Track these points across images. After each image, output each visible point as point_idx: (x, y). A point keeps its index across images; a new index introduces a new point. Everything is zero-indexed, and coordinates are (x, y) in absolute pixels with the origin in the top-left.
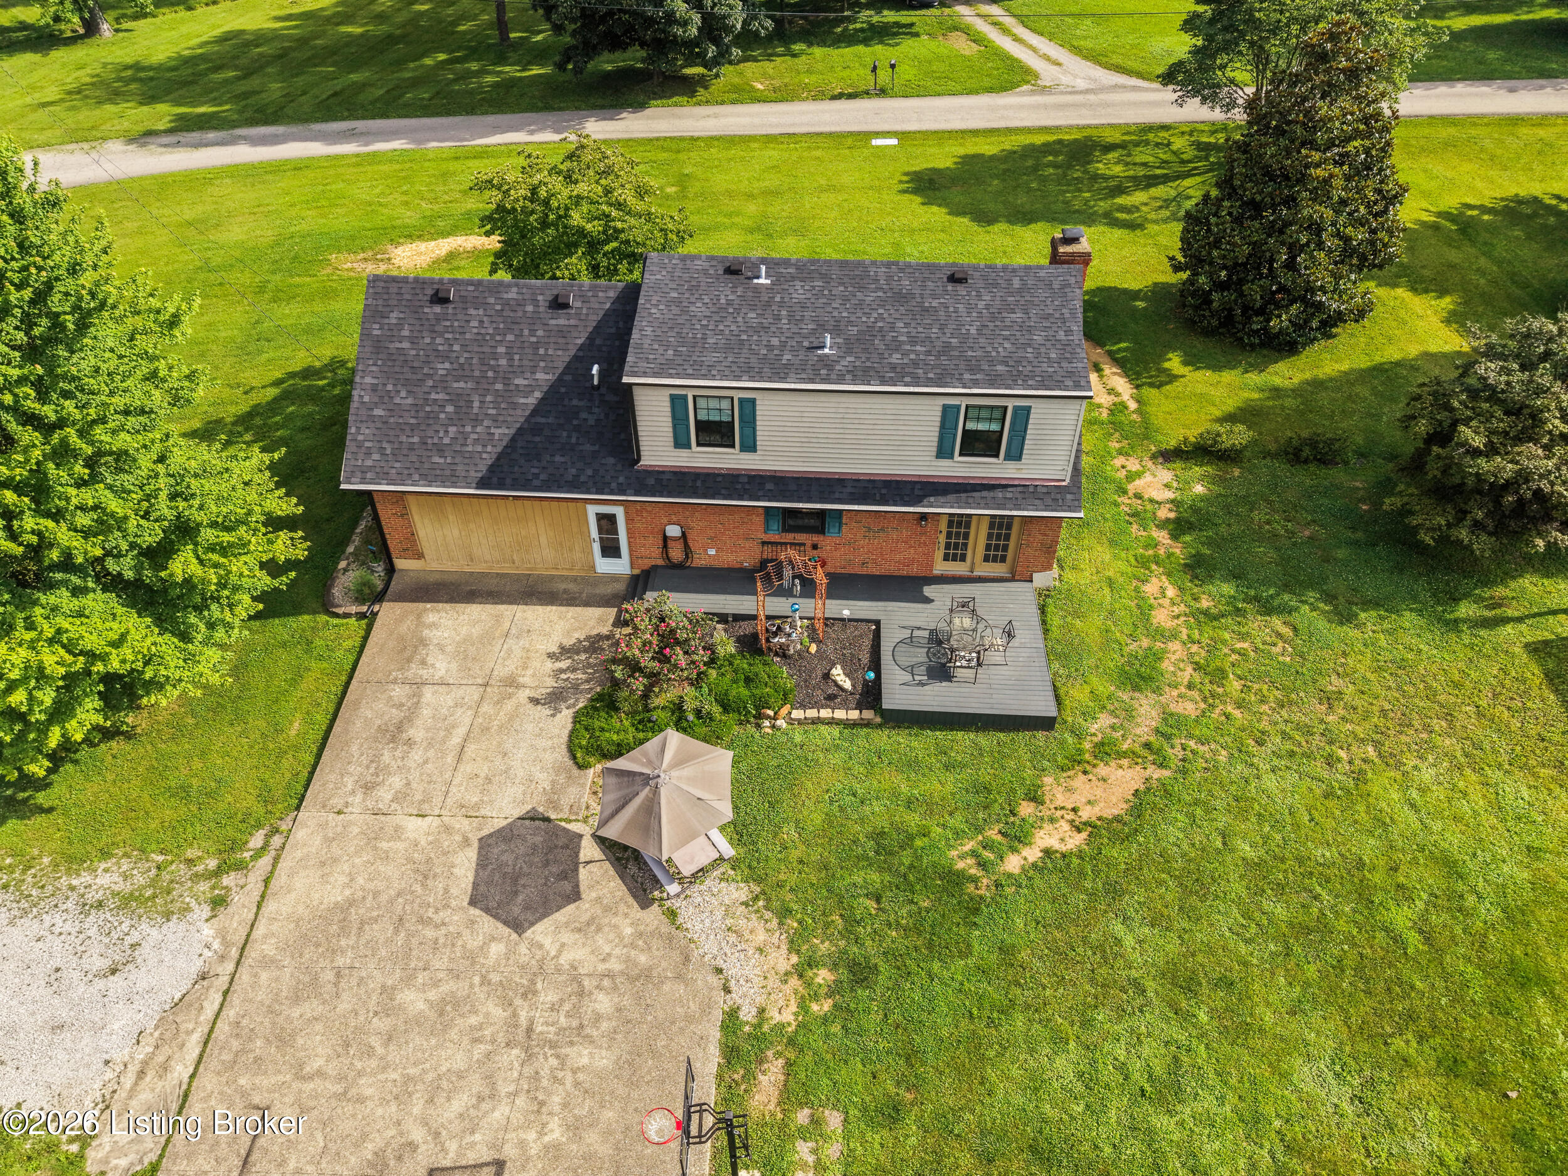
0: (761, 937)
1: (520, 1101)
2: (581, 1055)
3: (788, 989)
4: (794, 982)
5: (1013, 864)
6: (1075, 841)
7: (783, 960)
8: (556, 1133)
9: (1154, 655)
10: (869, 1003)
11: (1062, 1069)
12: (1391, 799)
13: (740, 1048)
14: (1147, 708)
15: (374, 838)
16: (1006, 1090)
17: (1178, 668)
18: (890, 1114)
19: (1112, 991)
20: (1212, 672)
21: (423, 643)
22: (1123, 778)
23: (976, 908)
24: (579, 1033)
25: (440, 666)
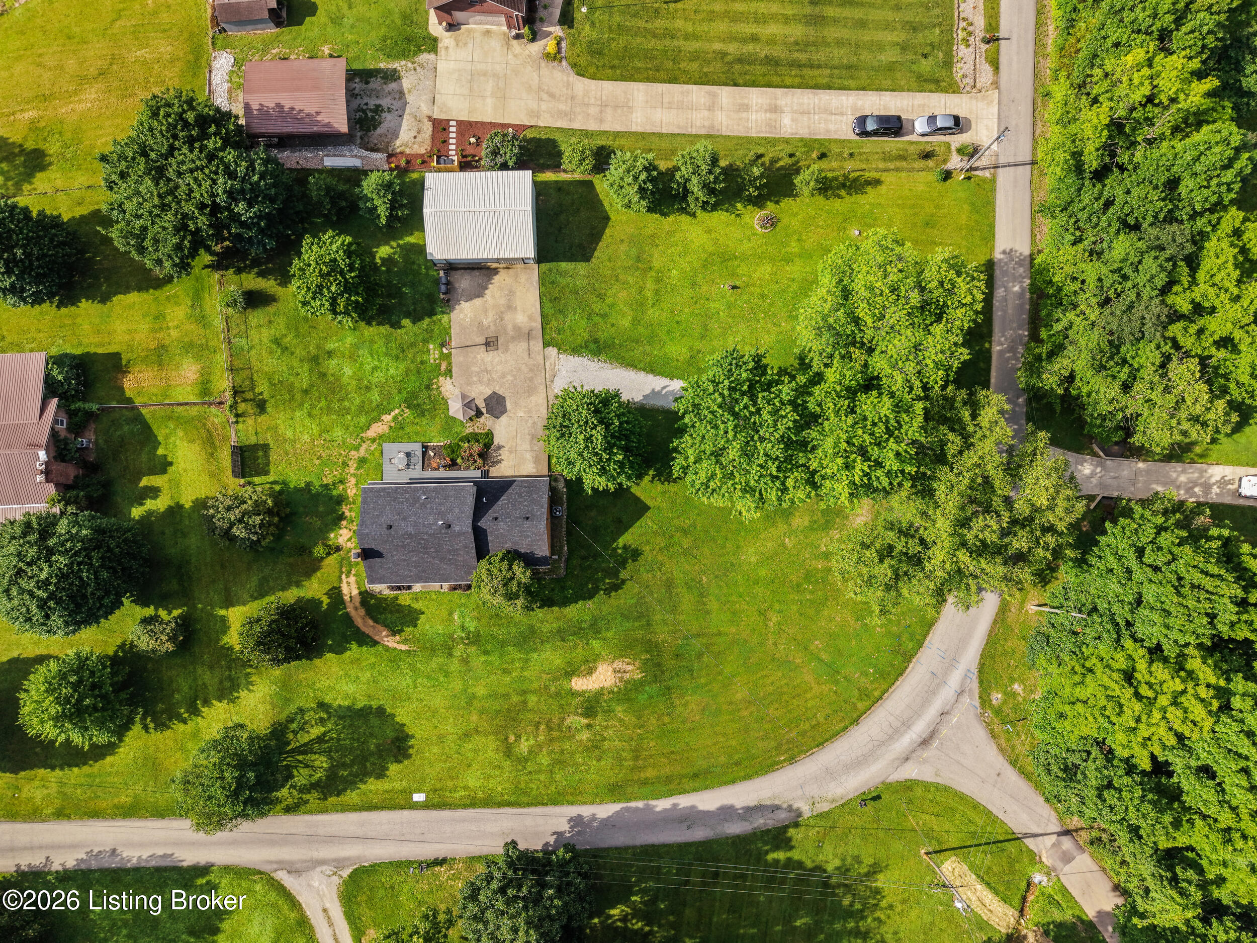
0: (447, 394)
1: (486, 361)
2: (477, 369)
3: (441, 384)
5: (397, 411)
6: (383, 417)
7: (442, 389)
8: (479, 356)
9: (358, 468)
10: (426, 382)
11: (392, 371)
12: (316, 431)
13: (449, 373)
14: (362, 452)
15: (529, 411)
16: (402, 367)
17: (353, 465)
18: (422, 362)
19: (381, 386)
20: (345, 464)
21: (535, 463)
22: (371, 433)
23: (405, 401)
24: (478, 373)
25: (528, 456)
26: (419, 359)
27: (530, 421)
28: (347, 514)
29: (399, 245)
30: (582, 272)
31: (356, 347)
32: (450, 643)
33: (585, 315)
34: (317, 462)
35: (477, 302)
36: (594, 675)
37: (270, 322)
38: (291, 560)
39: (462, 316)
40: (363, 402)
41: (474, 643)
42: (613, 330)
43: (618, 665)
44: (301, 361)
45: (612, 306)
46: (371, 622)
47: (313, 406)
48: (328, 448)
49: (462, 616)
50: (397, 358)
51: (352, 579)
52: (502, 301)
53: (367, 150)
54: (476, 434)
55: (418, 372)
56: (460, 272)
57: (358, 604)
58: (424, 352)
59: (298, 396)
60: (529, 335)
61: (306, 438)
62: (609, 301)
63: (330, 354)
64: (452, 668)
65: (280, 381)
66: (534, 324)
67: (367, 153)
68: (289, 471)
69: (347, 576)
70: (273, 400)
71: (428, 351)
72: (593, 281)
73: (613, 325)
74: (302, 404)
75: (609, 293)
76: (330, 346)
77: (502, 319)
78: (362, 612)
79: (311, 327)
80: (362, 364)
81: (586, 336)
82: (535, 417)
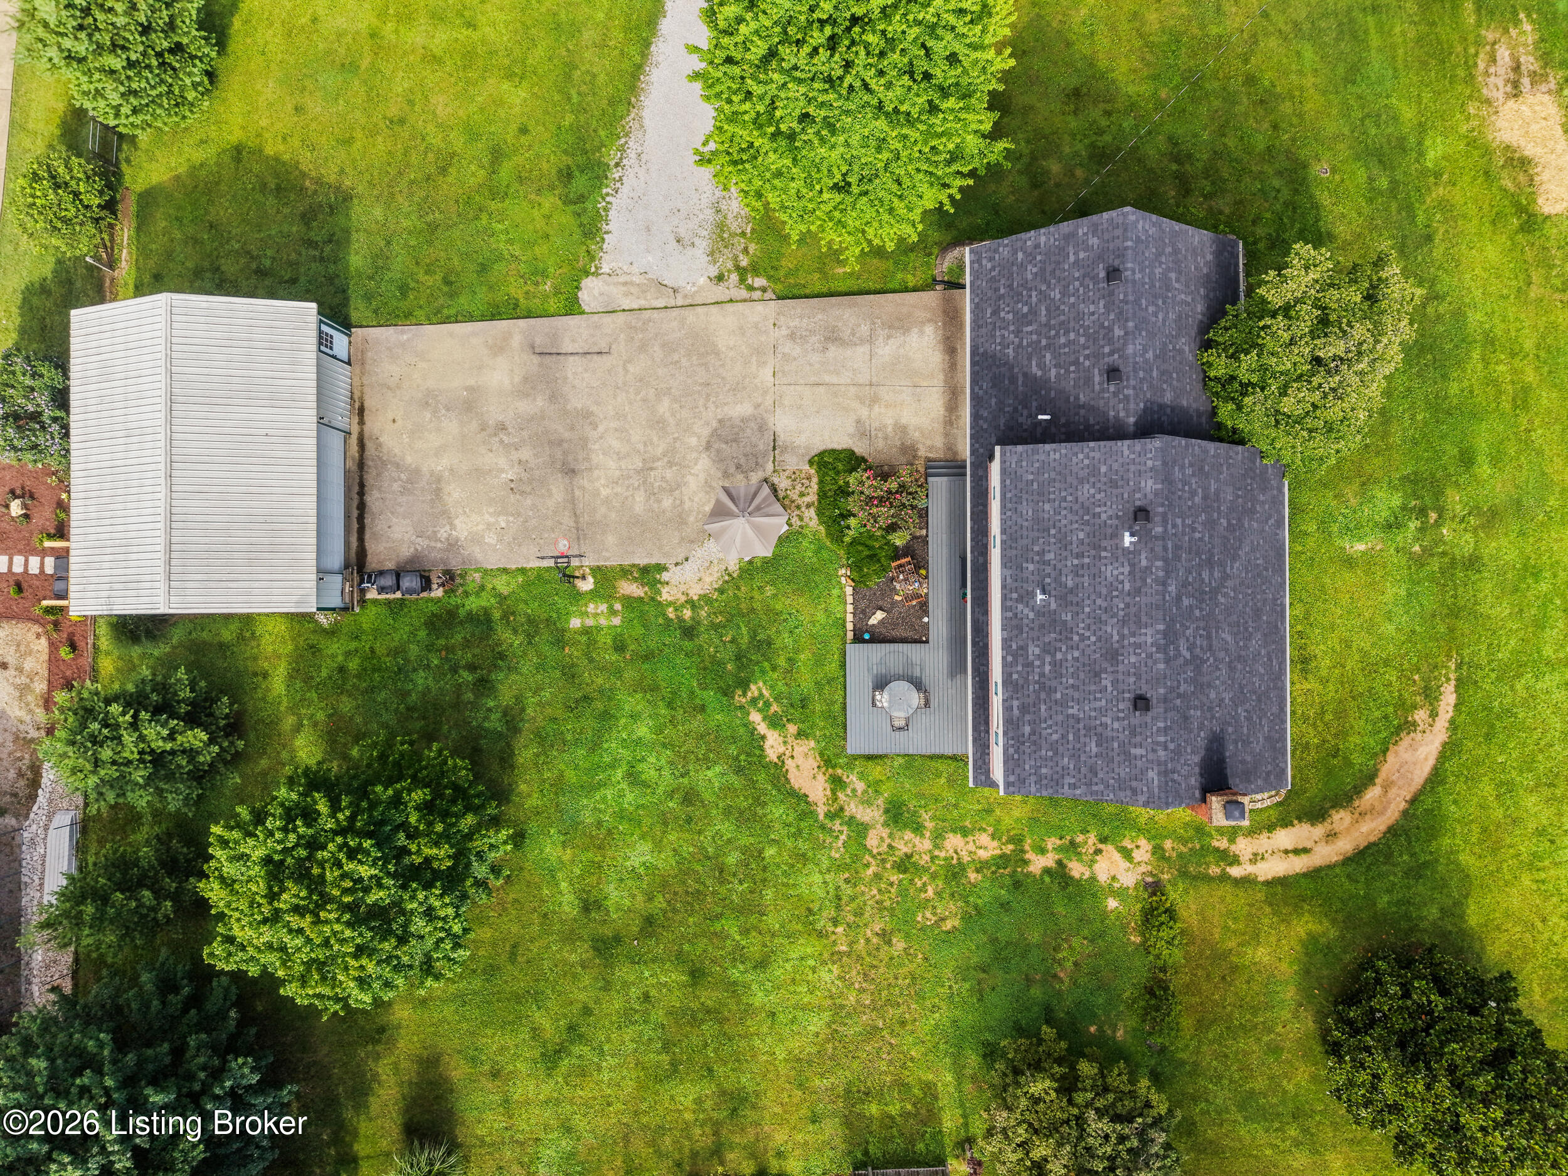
0: (708, 579)
1: (618, 473)
2: (640, 497)
3: (679, 595)
4: (683, 598)
5: (755, 717)
6: (772, 755)
7: (695, 592)
8: (604, 492)
9: (918, 829)
10: (673, 638)
11: (643, 731)
12: (806, 947)
13: (648, 574)
14: (871, 815)
15: (758, 351)
16: (631, 702)
17: (906, 842)
18: (620, 647)
19: (682, 761)
20: (905, 865)
21: (906, 331)
22: (817, 790)
23: (727, 693)
24: (651, 494)
25: (886, 350)
26: (612, 657)
27: (787, 348)
28: (1048, 861)
29: (293, 709)
30: (378, 212)
31: (571, 831)
32: (1435, 565)
33: (493, 205)
34: (899, 944)
35: (454, 493)
36: (1529, 151)
37: (495, 1074)
38: (1187, 1023)
39: (491, 539)
40: (727, 812)
41: (1438, 493)
42: (537, 130)
43: (1495, 86)
44: (607, 987)
45: (473, 135)
46: (1372, 794)
47: (738, 955)
48: (859, 913)
49: (1353, 530)
50: (606, 716)
51: (1243, 847)
52: (451, 426)
53: (33, 797)
54: (822, 495)
55: (648, 657)
56: (370, 546)
57: (1319, 831)
58: (592, 643)
59: (709, 996)
60: (548, 353)
61: (828, 975)
62: (458, 142)
63: (589, 905)
64: (1511, 555)
65: (666, 1047)
66: (516, 341)
67: (42, 798)
68: (926, 1025)
69: (1235, 861)
70: (720, 1070)
71: (586, 631)
72: (403, 184)
73: (524, 131)
74: (733, 987)
75: (436, 141)
76: (568, 903)
77: (502, 427)
78: (1340, 818)
79: (513, 956)
80: (621, 815)
81: (549, 201)
82: (776, 334)
